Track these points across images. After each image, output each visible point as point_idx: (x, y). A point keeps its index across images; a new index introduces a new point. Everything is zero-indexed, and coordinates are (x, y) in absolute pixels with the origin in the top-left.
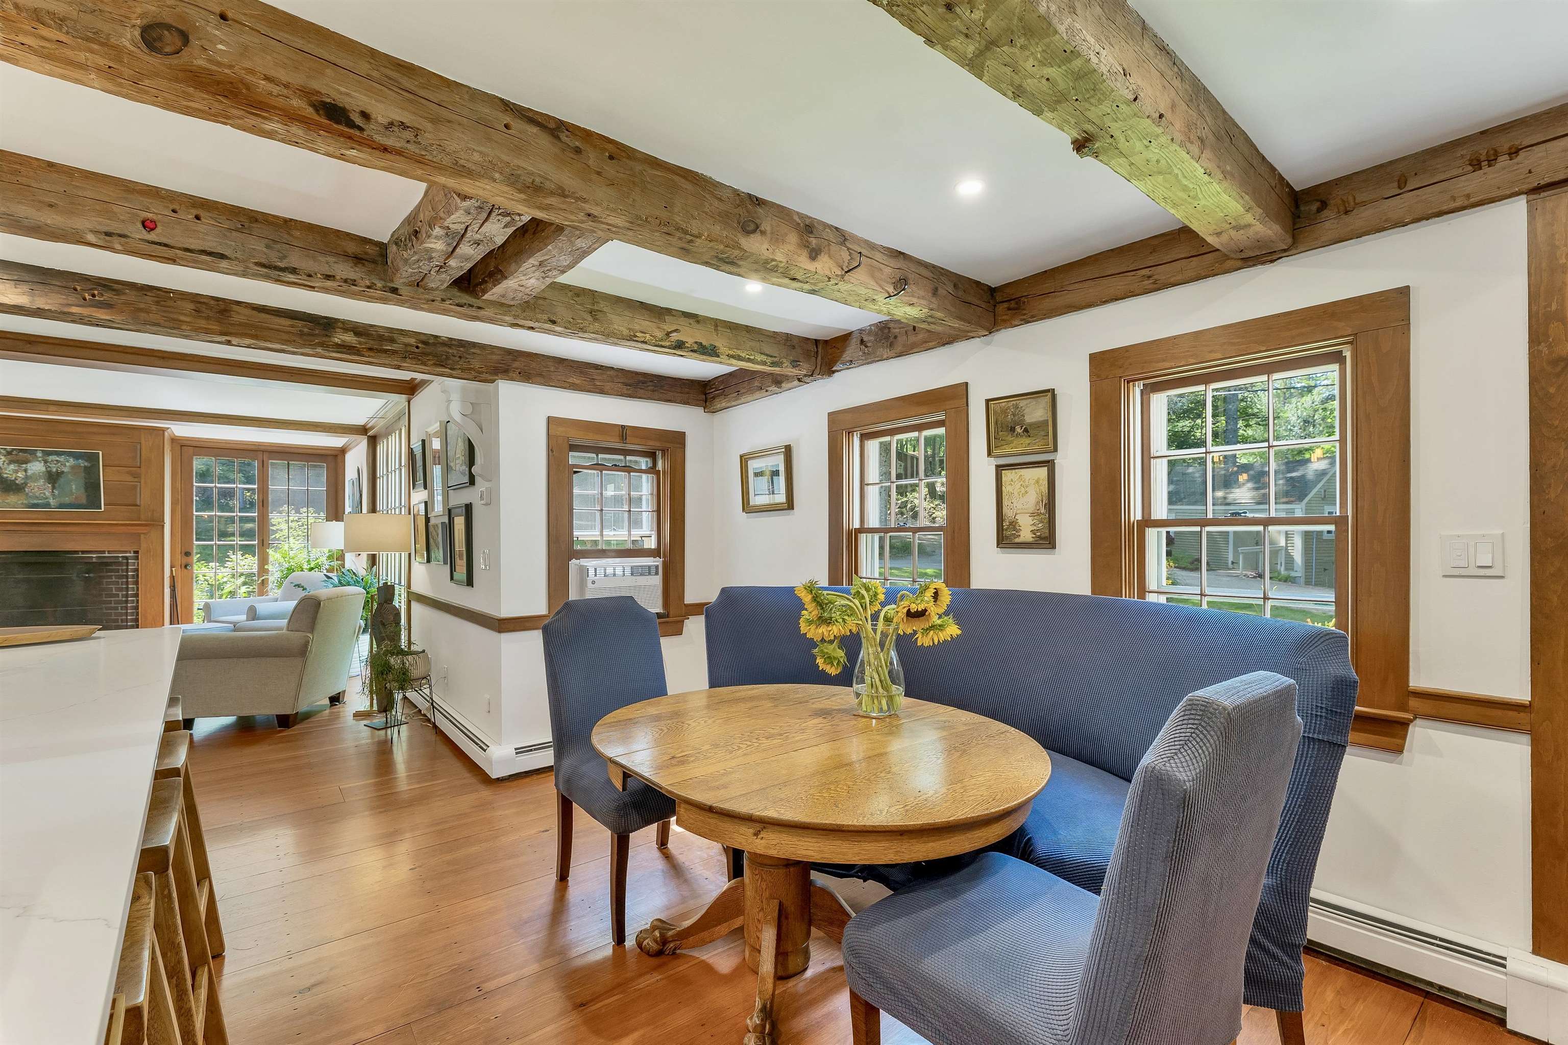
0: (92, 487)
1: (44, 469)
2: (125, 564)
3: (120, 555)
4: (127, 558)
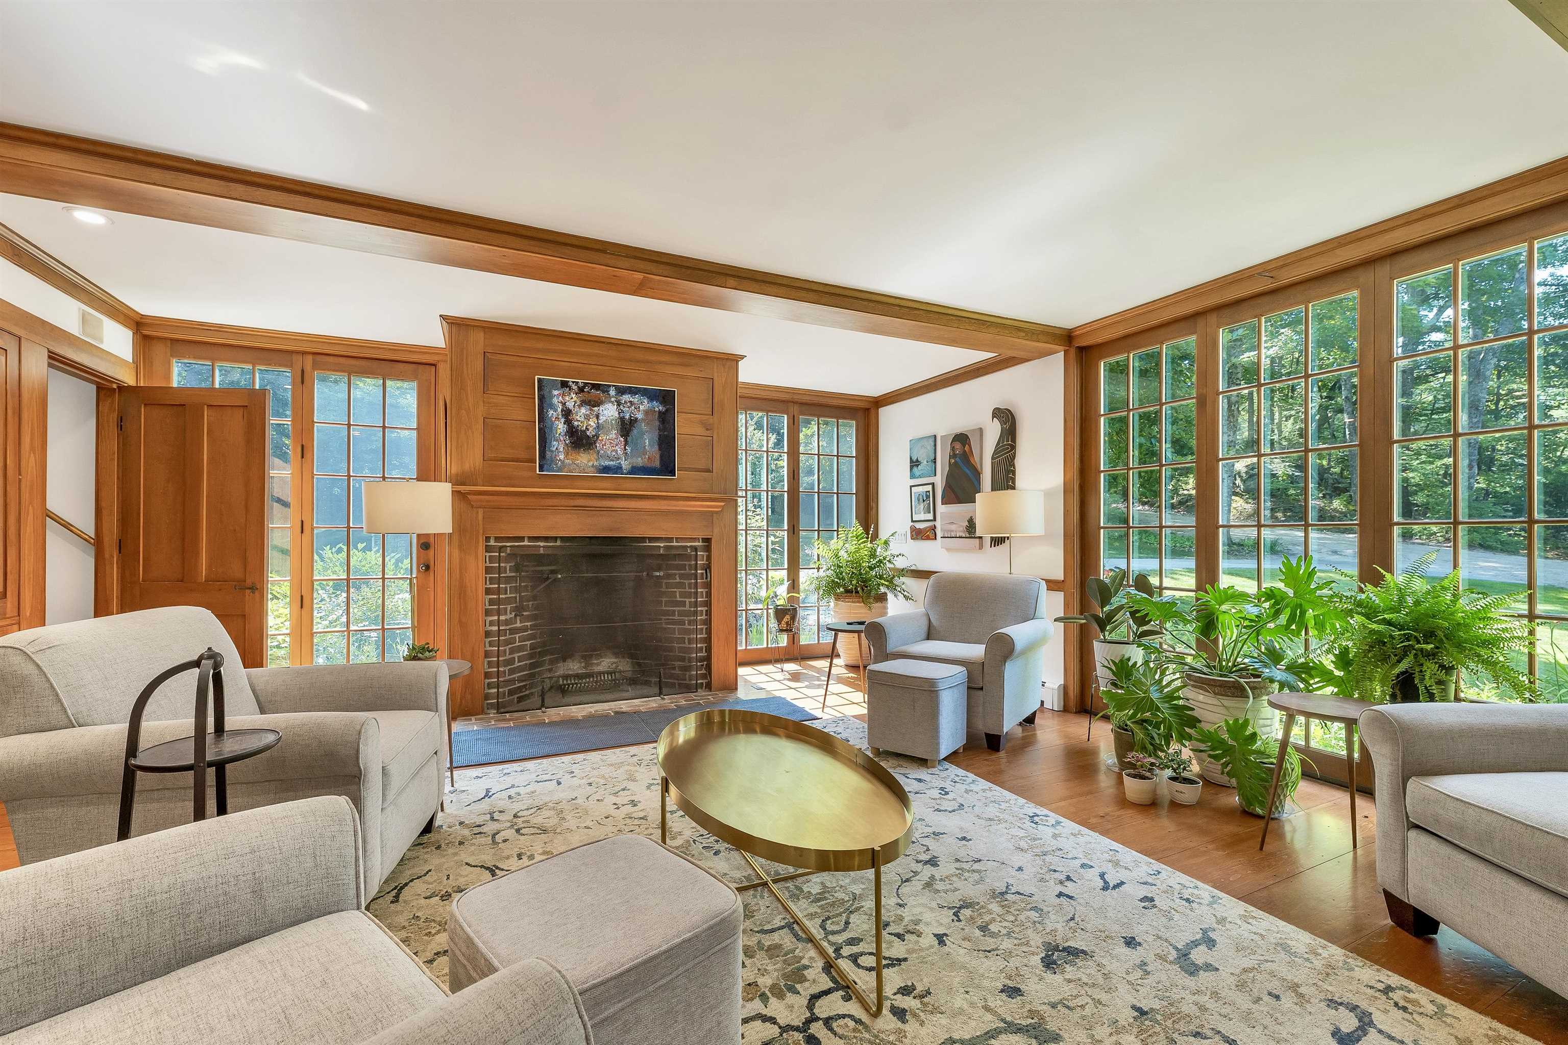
0: (666, 442)
1: (616, 414)
2: (693, 558)
3: (689, 544)
4: (695, 549)
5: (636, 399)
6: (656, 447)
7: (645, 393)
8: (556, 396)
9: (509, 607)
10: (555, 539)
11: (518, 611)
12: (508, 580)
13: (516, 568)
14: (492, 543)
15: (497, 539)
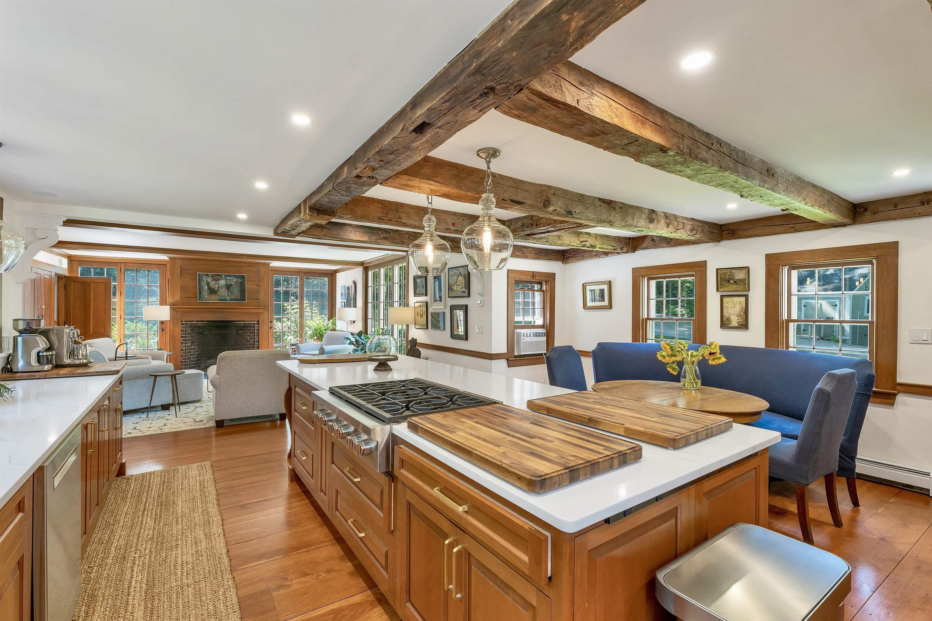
0: (242, 291)
1: (225, 283)
2: (254, 327)
3: (252, 323)
4: (254, 324)
5: (231, 278)
6: (239, 293)
7: (235, 276)
8: (204, 279)
9: (189, 342)
10: (205, 321)
11: (192, 343)
12: (189, 334)
13: (192, 330)
14: (184, 322)
15: (185, 321)
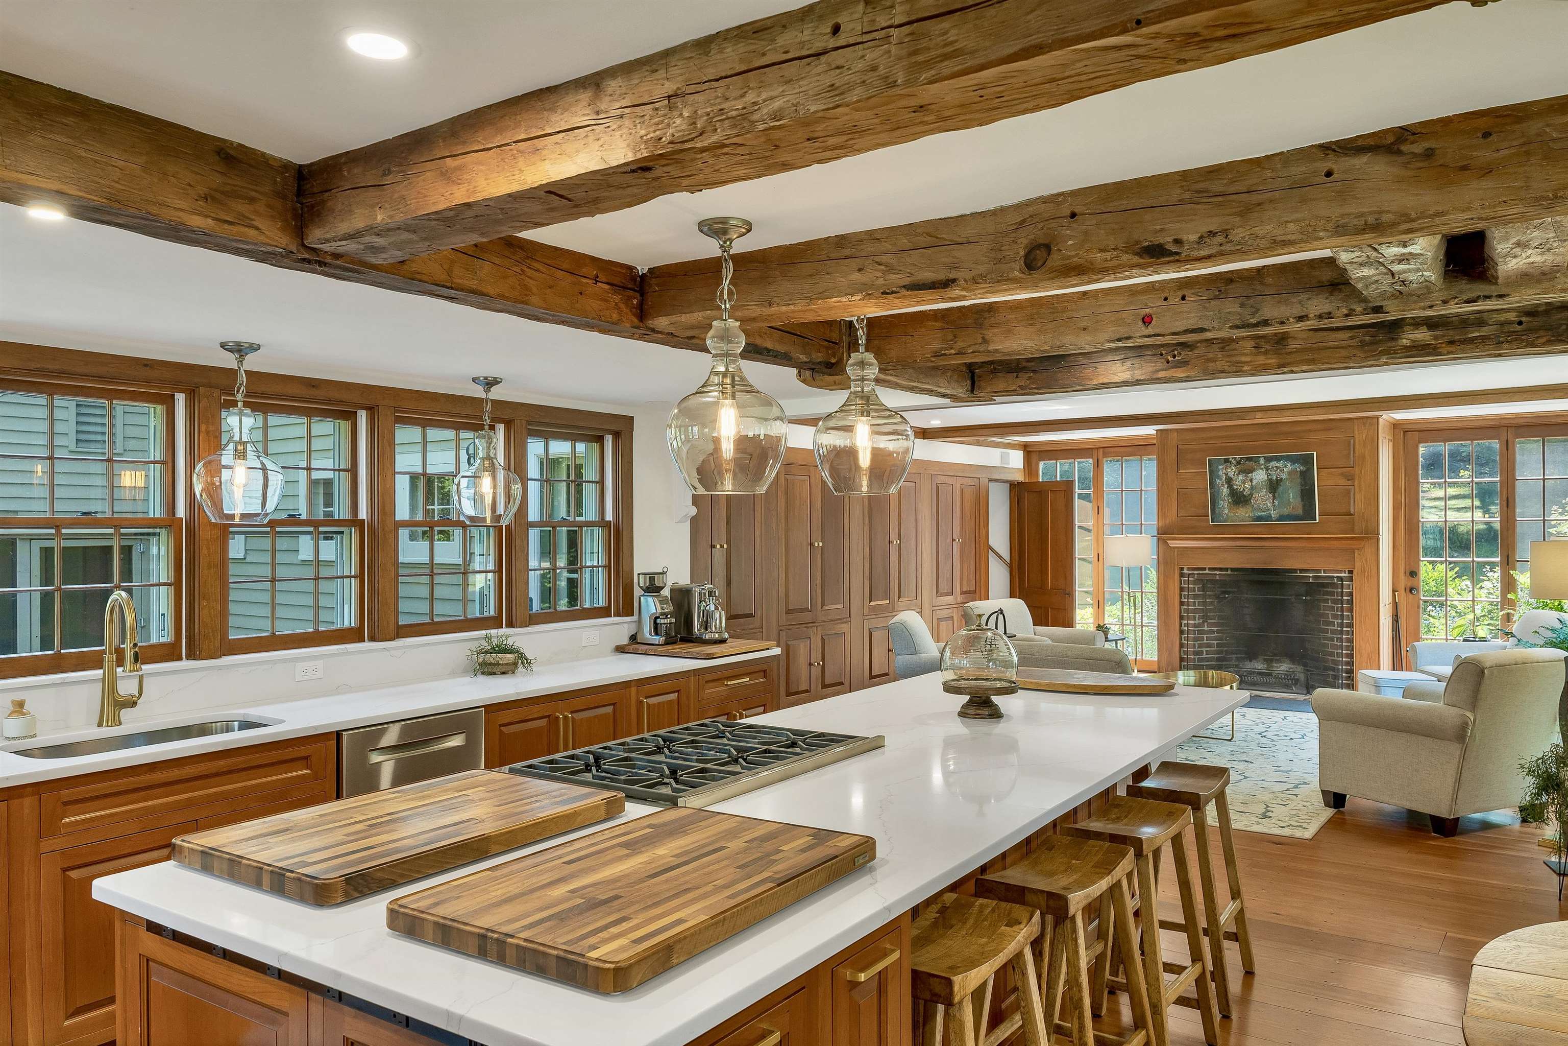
0: (1307, 494)
1: (1266, 477)
2: (1340, 586)
3: (1335, 575)
4: (1341, 579)
5: (1280, 464)
6: (1299, 499)
7: (1288, 458)
8: (1221, 470)
9: (1197, 615)
10: (1227, 569)
11: (1205, 618)
12: (1195, 597)
13: (1203, 589)
14: (1185, 571)
15: (1188, 569)
